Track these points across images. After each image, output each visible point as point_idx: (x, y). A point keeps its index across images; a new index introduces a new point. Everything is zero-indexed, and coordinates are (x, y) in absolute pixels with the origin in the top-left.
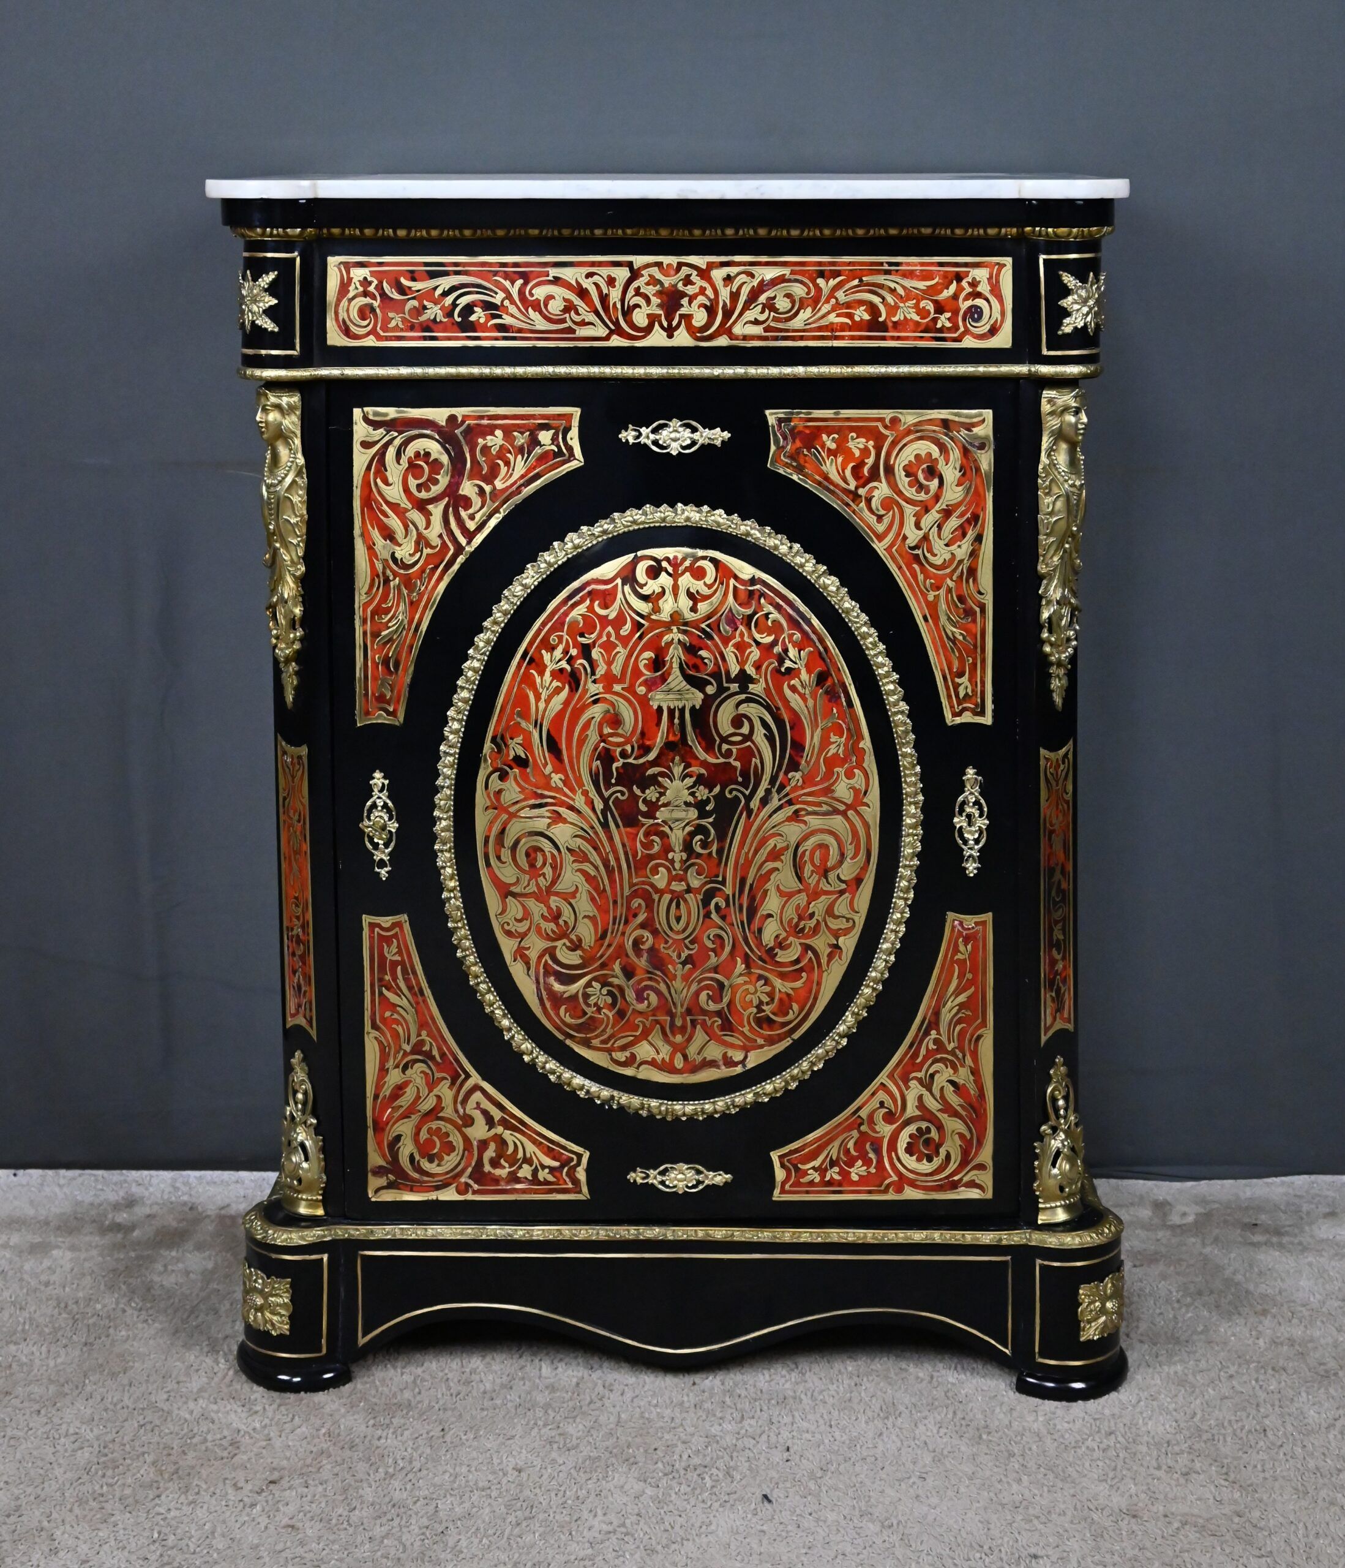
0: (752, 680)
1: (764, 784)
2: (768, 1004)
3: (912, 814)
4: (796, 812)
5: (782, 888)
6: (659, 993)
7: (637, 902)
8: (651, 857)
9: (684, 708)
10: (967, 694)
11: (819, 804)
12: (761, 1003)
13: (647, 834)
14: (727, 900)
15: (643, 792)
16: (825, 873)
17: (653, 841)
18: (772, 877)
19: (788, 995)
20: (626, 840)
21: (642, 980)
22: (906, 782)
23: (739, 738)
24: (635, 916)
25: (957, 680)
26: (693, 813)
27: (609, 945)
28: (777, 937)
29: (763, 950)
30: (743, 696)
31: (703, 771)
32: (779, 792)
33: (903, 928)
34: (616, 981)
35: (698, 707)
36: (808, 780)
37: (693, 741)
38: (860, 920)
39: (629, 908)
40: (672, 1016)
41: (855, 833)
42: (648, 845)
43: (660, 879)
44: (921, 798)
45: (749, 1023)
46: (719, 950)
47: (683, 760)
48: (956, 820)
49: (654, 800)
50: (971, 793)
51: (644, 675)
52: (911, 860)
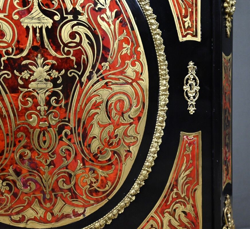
0: (80, 14)
1: (89, 69)
2: (95, 183)
3: (164, 84)
4: (106, 83)
5: (100, 123)
6: (36, 182)
7: (20, 134)
8: (27, 109)
9: (42, 27)
10: (189, 26)
11: (118, 79)
12: (92, 182)
13: (24, 97)
14: (71, 131)
15: (21, 74)
16: (122, 114)
17: (28, 100)
18: (95, 117)
19: (105, 177)
20: (12, 100)
21: (26, 176)
22: (161, 68)
23: (74, 44)
24: (20, 141)
25: (184, 19)
26: (50, 85)
27: (6, 159)
28: (99, 148)
29: (92, 155)
30: (75, 22)
31: (54, 62)
32: (97, 73)
33: (160, 141)
34: (11, 178)
35: (50, 27)
36: (112, 66)
37: (48, 46)
38: (140, 137)
39: (16, 138)
40: (44, 194)
41: (137, 94)
42: (25, 103)
43: (33, 120)
44: (168, 77)
45: (86, 193)
46: (68, 157)
47: (42, 56)
48: (184, 87)
49: (27, 78)
50: (192, 74)
51: (17, 8)
52: (164, 107)
